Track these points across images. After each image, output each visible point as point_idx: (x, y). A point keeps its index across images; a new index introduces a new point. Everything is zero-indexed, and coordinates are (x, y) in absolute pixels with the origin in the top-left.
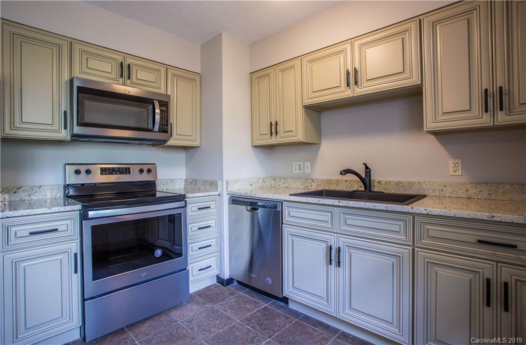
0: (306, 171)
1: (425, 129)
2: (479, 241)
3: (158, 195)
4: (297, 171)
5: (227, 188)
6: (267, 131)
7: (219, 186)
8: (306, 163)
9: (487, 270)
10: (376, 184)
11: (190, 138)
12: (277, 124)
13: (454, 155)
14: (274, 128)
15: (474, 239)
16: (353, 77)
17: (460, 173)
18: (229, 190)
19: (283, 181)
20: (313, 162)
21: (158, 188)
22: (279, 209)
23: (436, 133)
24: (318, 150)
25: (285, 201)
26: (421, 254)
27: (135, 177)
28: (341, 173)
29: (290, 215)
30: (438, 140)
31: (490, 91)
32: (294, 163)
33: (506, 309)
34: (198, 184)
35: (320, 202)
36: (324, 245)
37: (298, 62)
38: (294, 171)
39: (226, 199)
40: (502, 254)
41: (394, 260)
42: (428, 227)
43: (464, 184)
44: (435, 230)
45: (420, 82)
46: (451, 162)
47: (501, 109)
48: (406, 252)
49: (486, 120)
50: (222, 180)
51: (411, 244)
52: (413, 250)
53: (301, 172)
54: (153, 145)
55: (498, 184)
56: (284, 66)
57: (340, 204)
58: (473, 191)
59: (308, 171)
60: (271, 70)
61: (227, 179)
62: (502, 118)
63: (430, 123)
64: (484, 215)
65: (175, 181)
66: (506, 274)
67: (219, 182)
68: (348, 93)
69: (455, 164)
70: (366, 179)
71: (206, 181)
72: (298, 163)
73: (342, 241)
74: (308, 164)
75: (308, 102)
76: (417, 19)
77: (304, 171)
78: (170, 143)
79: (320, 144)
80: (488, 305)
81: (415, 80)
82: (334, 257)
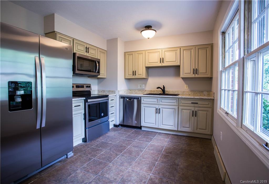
0: (143, 88)
1: (180, 77)
2: (192, 103)
3: (92, 96)
4: (140, 88)
5: (119, 93)
6: (132, 73)
7: (116, 92)
8: (143, 85)
9: (193, 109)
10: (166, 91)
11: (104, 75)
12: (135, 72)
13: (186, 84)
14: (134, 73)
15: (191, 103)
16: (162, 60)
17: (187, 88)
18: (120, 94)
19: (134, 91)
20: (145, 84)
21: (92, 93)
22: (140, 99)
23: (182, 78)
24: (147, 81)
25: (142, 96)
26: (180, 107)
27: (85, 89)
28: (157, 88)
29: (143, 101)
30: (183, 79)
31: (195, 69)
32: (138, 85)
33: (196, 116)
34: (105, 92)
35: (154, 96)
36: (155, 108)
37: (144, 52)
38: (138, 88)
39: (118, 96)
40: (196, 105)
41: (174, 110)
42: (182, 101)
43: (188, 91)
44: (183, 102)
45: (180, 65)
46: (185, 85)
47: (196, 74)
48: (177, 107)
49: (193, 76)
50: (117, 90)
51: (178, 105)
52: (178, 107)
53: (141, 88)
54: (89, 77)
55: (195, 91)
56: (139, 52)
57: (160, 96)
58: (190, 93)
59: (143, 87)
60: (133, 53)
61: (119, 90)
62: (197, 76)
63: (182, 75)
64: (192, 97)
65: (95, 91)
66: (196, 109)
67: (116, 91)
68: (160, 65)
69: (187, 86)
70: (163, 90)
71: (110, 91)
72: (140, 85)
73: (160, 107)
74: (144, 85)
75: (147, 66)
76: (180, 48)
77: (142, 88)
78: (99, 77)
79: (148, 79)
80: (193, 116)
81: (178, 64)
82: (158, 111)
